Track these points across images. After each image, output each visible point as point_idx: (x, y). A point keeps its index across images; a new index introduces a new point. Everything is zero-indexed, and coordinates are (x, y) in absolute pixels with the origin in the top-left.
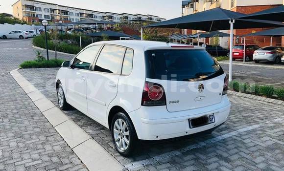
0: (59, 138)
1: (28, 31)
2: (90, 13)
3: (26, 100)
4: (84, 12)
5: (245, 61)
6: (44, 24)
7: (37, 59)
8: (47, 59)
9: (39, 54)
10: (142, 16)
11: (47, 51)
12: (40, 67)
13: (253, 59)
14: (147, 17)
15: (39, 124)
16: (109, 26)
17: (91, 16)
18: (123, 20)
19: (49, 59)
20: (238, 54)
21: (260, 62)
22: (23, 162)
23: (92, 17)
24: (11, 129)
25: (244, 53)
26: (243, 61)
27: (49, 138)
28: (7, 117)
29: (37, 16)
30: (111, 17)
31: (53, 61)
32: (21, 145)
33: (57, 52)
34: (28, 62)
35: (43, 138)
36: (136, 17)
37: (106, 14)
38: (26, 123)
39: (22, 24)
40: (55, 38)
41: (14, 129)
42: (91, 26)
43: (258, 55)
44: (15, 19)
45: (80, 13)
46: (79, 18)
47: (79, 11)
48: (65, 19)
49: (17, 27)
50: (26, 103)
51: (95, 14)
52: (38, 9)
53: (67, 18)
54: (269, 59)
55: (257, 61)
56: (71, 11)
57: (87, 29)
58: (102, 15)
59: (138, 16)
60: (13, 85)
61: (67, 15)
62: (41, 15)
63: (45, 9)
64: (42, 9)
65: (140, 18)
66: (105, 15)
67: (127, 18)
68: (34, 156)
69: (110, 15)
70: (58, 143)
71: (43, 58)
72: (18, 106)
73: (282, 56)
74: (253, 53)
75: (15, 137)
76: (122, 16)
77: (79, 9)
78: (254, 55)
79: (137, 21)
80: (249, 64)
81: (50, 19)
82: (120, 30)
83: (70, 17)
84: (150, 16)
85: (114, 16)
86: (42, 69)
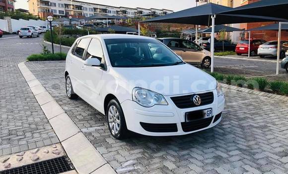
0: (41, 113)
1: (41, 27)
2: (104, 8)
3: (25, 87)
4: (98, 7)
5: (250, 56)
6: (49, 20)
7: (43, 52)
8: (52, 52)
9: (45, 48)
10: (156, 11)
11: (52, 45)
12: (46, 60)
13: (258, 53)
14: (162, 12)
15: (29, 104)
16: (121, 21)
17: (105, 10)
18: (137, 15)
19: (55, 52)
20: (243, 49)
21: (265, 57)
22: (8, 127)
23: (106, 12)
24: (6, 107)
25: (249, 47)
26: (248, 56)
27: (34, 113)
28: (5, 98)
29: (52, 12)
30: (125, 12)
31: (57, 54)
32: (10, 117)
33: (62, 46)
34: (34, 55)
35: (28, 113)
36: (150, 11)
37: (121, 9)
38: (19, 103)
39: (36, 19)
40: (60, 32)
41: (8, 106)
42: (104, 21)
43: (263, 49)
44: (30, 15)
45: (94, 8)
46: (93, 13)
47: (92, 7)
48: (79, 14)
49: (31, 23)
50: (24, 89)
51: (109, 9)
52: (53, 4)
53: (81, 14)
54: (272, 54)
55: (262, 56)
56: (84, 6)
57: (98, 24)
58: (115, 10)
59: (153, 10)
60: (18, 75)
61: (81, 10)
62: (55, 11)
63: (59, 4)
64: (57, 5)
65: (155, 12)
66: (119, 10)
67: (141, 12)
68: (17, 124)
69: (124, 9)
70: (40, 116)
71: (48, 52)
72: (17, 91)
73: (286, 51)
74: (258, 48)
75: (6, 112)
76: (136, 11)
77: (93, 4)
78: (259, 49)
79: (150, 15)
80: (254, 58)
81: (64, 15)
82: (132, 25)
83: (84, 12)
84: (164, 11)
85: (128, 10)
86: (47, 61)
